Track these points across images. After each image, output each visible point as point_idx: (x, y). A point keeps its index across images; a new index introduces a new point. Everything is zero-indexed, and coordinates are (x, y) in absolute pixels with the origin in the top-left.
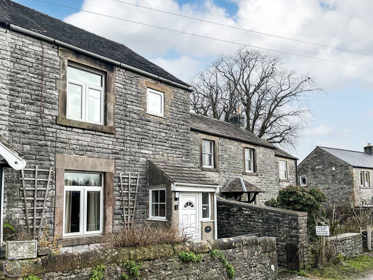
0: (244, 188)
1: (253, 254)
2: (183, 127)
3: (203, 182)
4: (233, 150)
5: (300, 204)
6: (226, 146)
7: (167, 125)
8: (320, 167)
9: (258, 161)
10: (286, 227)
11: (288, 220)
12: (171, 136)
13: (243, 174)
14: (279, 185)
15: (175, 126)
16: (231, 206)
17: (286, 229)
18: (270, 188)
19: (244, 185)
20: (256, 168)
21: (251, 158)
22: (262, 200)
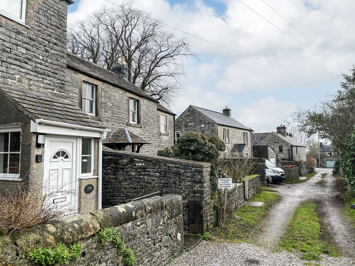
0: (129, 139)
1: (158, 222)
2: (56, 47)
3: (83, 123)
4: (117, 99)
5: (202, 153)
6: (111, 93)
7: (30, 38)
8: (192, 124)
9: (141, 113)
10: (188, 181)
11: (191, 172)
12: (35, 56)
13: (127, 125)
14: (160, 138)
15: (44, 43)
16: (120, 157)
17: (188, 183)
18: (152, 141)
19: (129, 136)
20: (140, 119)
21: (135, 109)
22: (145, 152)
